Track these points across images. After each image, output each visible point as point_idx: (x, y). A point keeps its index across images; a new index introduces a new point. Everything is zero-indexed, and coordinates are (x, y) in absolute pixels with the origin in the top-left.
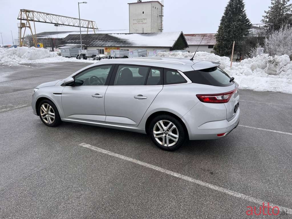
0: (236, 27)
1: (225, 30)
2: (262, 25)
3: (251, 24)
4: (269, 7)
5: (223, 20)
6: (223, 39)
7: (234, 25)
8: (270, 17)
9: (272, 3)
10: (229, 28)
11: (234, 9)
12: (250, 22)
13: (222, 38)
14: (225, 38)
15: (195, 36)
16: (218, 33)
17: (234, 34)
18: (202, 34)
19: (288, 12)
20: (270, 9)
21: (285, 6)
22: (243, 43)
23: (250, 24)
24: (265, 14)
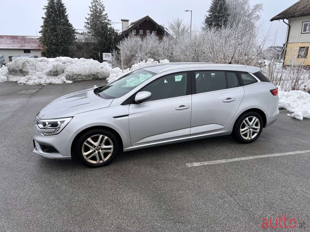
0: (64, 31)
1: (52, 33)
2: (86, 31)
3: (75, 29)
4: (88, 14)
5: (46, 21)
6: (51, 43)
7: (61, 28)
8: (90, 24)
9: (90, 10)
10: (56, 31)
11: (57, 12)
12: (73, 27)
13: (49, 42)
14: (53, 42)
15: (2, 38)
16: (42, 36)
17: (63, 39)
18: (12, 36)
19: (106, 21)
20: (90, 16)
21: (102, 14)
22: (74, 48)
23: (73, 29)
24: (86, 21)
